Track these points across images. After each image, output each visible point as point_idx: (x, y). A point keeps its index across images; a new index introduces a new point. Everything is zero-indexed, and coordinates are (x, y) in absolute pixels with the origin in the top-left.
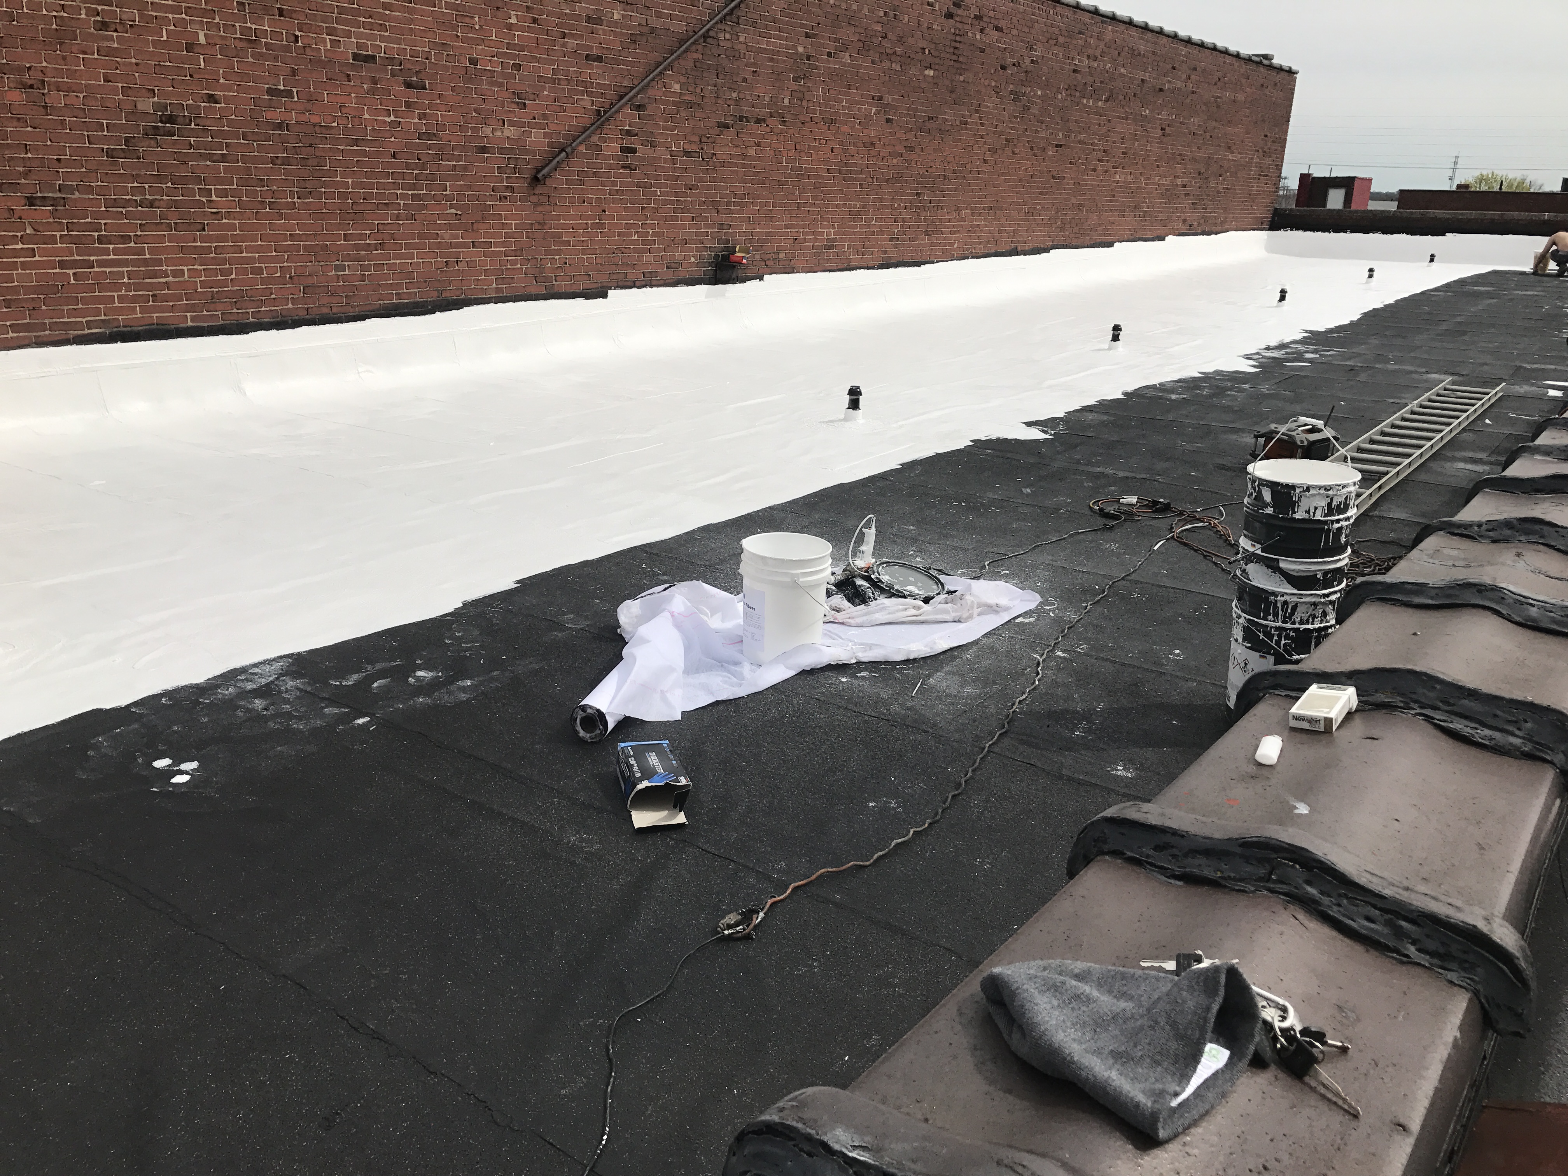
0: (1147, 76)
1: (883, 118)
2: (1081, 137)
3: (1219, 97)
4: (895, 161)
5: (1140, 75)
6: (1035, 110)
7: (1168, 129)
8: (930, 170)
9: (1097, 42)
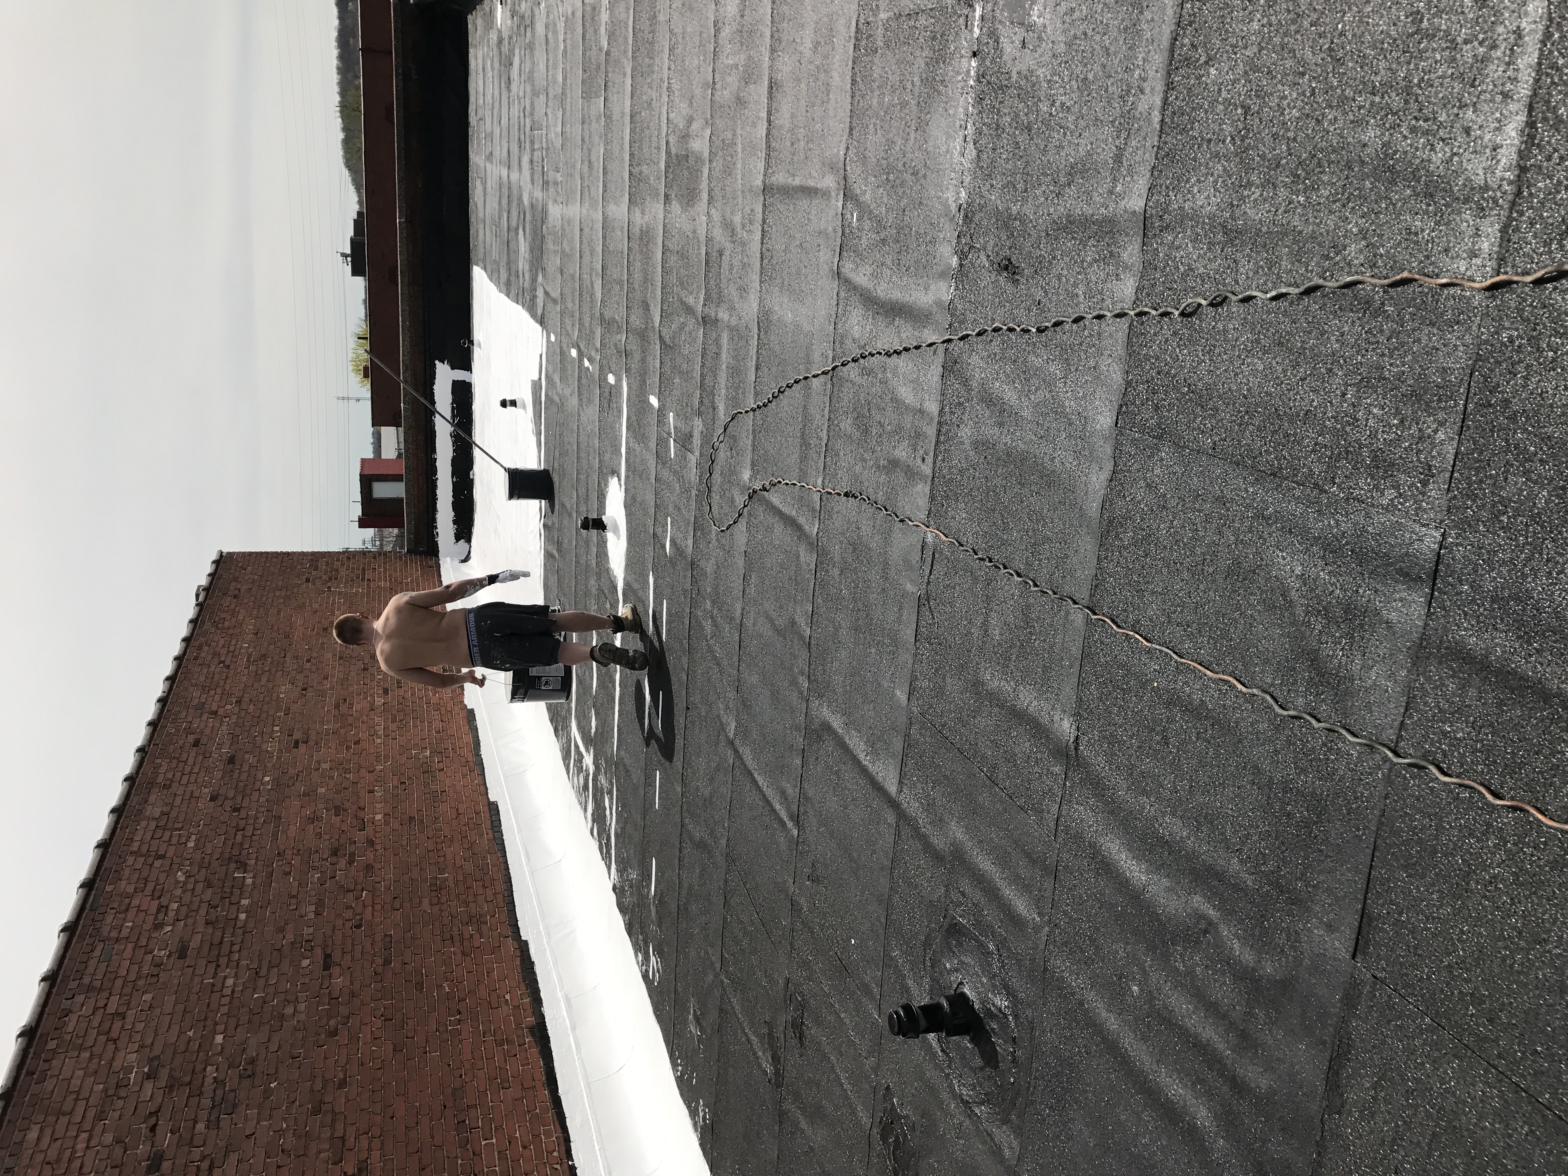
2: (310, 911)
5: (203, 807)
9: (132, 913)
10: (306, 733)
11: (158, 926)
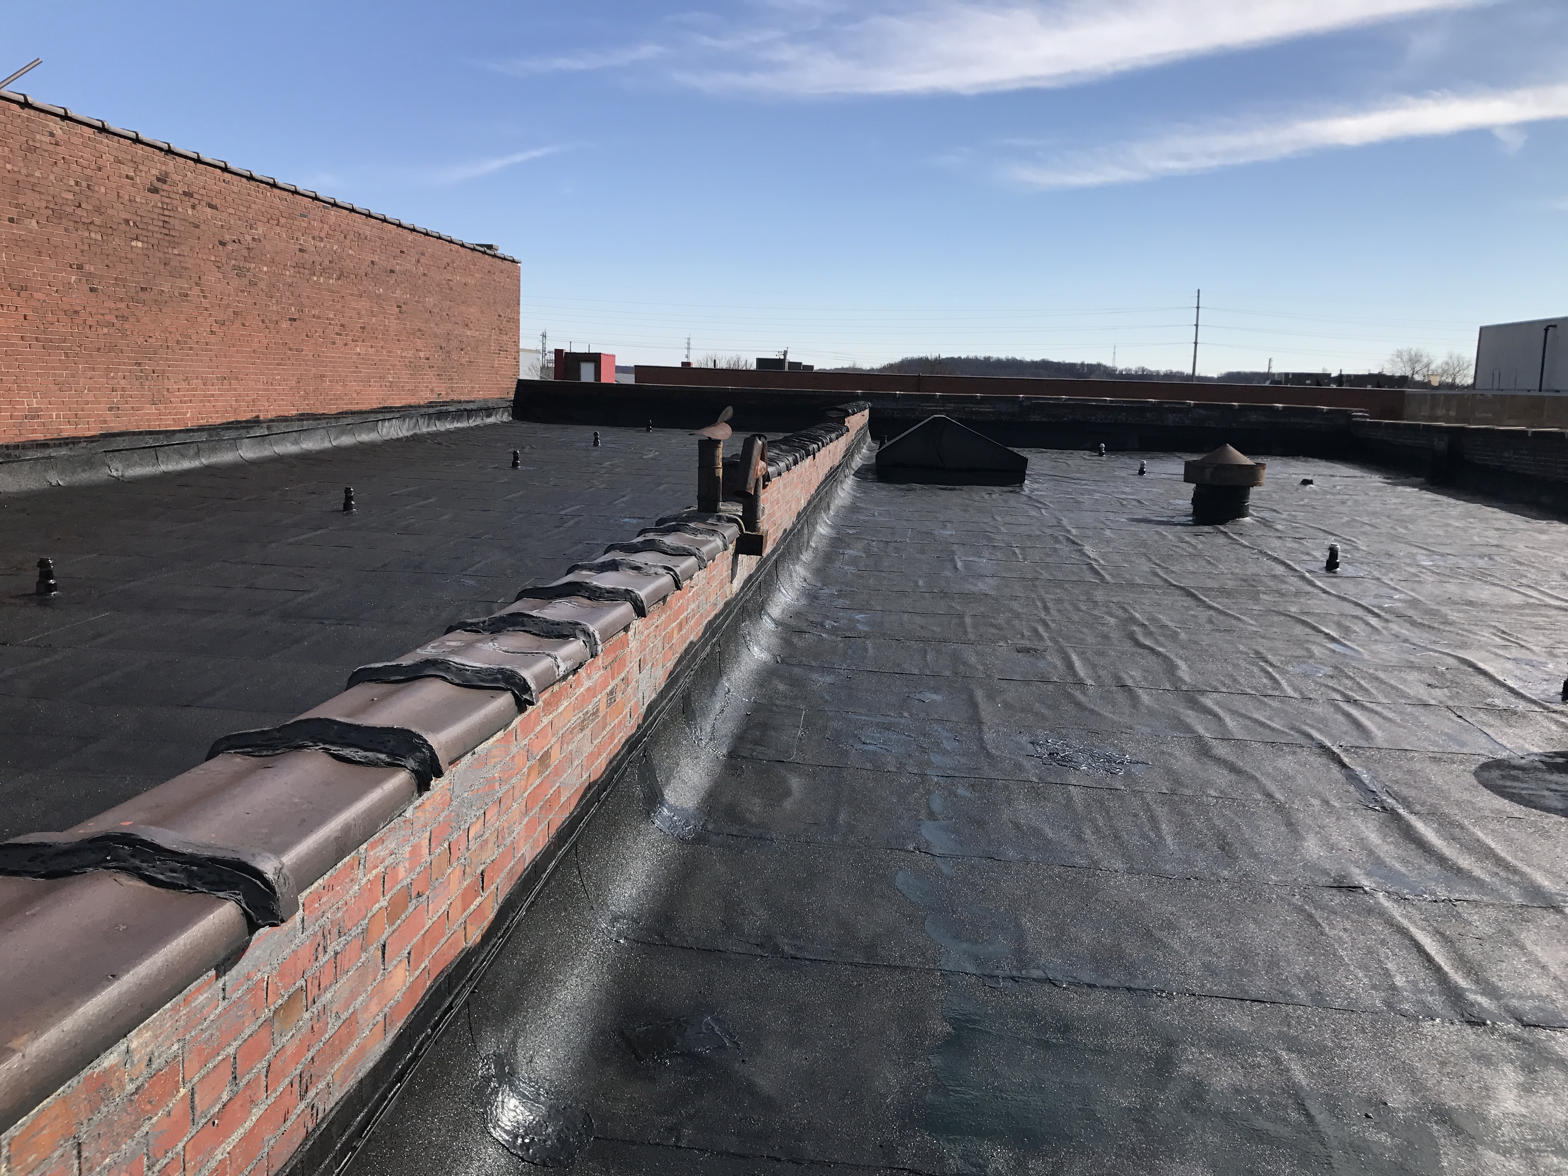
0: (376, 259)
1: (86, 288)
2: (316, 312)
3: (449, 280)
4: (105, 330)
5: (370, 257)
6: (262, 285)
7: (404, 308)
8: (149, 340)
9: (321, 225)
10: (405, 312)
11: (314, 238)
